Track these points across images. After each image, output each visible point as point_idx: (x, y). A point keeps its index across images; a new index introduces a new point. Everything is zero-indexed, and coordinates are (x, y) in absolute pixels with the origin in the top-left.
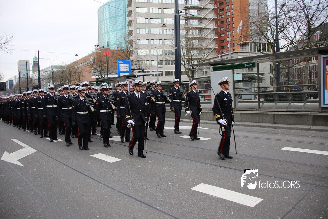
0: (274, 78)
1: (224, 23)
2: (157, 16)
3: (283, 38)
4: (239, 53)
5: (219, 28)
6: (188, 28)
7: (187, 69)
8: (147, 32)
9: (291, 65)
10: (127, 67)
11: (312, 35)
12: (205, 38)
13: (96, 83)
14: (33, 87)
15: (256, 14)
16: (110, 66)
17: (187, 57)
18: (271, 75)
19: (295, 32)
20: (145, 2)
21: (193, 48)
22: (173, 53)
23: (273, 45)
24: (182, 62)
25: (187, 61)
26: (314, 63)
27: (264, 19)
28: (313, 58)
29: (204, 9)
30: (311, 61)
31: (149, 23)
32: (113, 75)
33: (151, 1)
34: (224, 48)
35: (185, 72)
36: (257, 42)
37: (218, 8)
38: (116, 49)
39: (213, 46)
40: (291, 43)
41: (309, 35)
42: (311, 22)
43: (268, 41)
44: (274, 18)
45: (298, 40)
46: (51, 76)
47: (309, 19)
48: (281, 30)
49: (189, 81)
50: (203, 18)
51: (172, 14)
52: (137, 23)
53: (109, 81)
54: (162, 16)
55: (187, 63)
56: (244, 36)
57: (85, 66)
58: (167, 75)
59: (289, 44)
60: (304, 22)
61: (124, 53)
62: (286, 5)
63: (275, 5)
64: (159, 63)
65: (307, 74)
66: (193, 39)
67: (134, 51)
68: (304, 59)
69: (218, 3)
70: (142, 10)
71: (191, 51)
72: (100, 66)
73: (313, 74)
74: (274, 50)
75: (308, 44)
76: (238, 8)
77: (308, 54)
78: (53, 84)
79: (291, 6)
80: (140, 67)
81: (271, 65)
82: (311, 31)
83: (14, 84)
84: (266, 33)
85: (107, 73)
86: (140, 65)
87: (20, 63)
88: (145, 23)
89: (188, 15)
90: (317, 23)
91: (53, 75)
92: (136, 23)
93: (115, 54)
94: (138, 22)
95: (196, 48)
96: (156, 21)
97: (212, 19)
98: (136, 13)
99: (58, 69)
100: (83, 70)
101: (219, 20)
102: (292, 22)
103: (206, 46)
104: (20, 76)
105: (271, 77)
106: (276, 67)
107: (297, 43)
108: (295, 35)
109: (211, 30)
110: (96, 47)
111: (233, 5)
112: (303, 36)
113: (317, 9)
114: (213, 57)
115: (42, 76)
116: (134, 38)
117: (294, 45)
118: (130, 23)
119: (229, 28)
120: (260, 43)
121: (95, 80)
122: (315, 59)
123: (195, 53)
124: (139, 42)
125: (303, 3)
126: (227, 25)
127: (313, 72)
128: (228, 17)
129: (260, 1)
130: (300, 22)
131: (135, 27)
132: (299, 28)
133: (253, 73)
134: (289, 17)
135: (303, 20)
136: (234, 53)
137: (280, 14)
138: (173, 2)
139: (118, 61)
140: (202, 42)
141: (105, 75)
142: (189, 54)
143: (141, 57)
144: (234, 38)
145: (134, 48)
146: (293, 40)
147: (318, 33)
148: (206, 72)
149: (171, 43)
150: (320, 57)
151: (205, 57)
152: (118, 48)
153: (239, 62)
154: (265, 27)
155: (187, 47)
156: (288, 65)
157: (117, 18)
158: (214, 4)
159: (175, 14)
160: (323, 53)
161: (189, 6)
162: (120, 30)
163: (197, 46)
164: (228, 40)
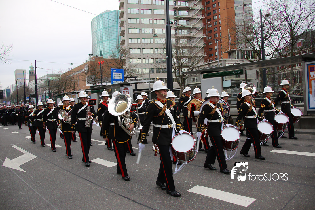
0: (260, 84)
1: (211, 32)
2: (148, 26)
3: (268, 46)
4: (226, 61)
5: (207, 37)
6: (178, 37)
7: (178, 76)
8: (139, 42)
9: (276, 70)
10: (120, 75)
11: (295, 42)
12: (194, 47)
13: (91, 90)
14: (30, 96)
15: (242, 24)
16: (103, 75)
17: (177, 65)
18: (257, 81)
19: (279, 40)
20: (137, 14)
21: (183, 56)
22: (164, 61)
23: (259, 52)
24: (173, 70)
25: (177, 69)
26: (298, 69)
27: (250, 28)
28: (296, 64)
29: (193, 19)
30: (295, 67)
31: (141, 33)
32: (106, 83)
34: (212, 56)
35: (175, 80)
36: (243, 49)
37: (206, 18)
38: (109, 58)
39: (202, 54)
40: (276, 50)
41: (292, 43)
42: (294, 31)
43: (254, 49)
44: (259, 27)
45: (282, 48)
46: (47, 84)
47: (292, 28)
48: (266, 38)
49: (179, 88)
50: (192, 27)
51: (163, 24)
54: (153, 27)
55: (177, 71)
56: (231, 45)
57: (80, 74)
59: (274, 51)
60: (287, 31)
61: (117, 62)
62: (270, 14)
63: (260, 15)
64: (150, 71)
65: (291, 79)
66: (183, 47)
67: (127, 60)
68: (288, 66)
69: (206, 14)
70: (134, 21)
71: (181, 60)
72: (94, 74)
73: (297, 79)
74: (260, 57)
75: (292, 51)
76: (225, 19)
77: (292, 62)
78: (49, 92)
79: (275, 16)
80: (133, 75)
81: (257, 71)
82: (294, 38)
83: (11, 92)
84: (252, 41)
85: (101, 81)
86: (132, 73)
87: (17, 72)
88: (136, 33)
89: (178, 26)
90: (300, 32)
91: (49, 83)
92: (128, 33)
93: (108, 63)
94: (130, 32)
95: (186, 57)
96: (148, 31)
97: (200, 29)
98: (128, 23)
99: (54, 78)
100: (78, 78)
101: (207, 30)
102: (276, 31)
103: (194, 55)
104: (17, 85)
105: (257, 83)
106: (262, 73)
107: (281, 50)
108: (280, 43)
109: (200, 39)
110: (90, 56)
111: (220, 16)
112: (287, 44)
113: (299, 19)
114: (203, 65)
115: (39, 84)
116: (126, 48)
117: (278, 52)
118: (122, 34)
119: (216, 37)
120: (246, 51)
121: (90, 88)
122: (299, 66)
123: (185, 61)
124: (131, 51)
125: (286, 12)
126: (214, 34)
127: (298, 78)
128: (216, 26)
129: (245, 12)
130: (284, 31)
131: (127, 36)
132: (283, 36)
133: (241, 79)
134: (273, 26)
135: (287, 28)
136: (222, 61)
137: (265, 24)
138: (163, 13)
139: (111, 69)
140: (191, 50)
141: (99, 83)
142: (179, 62)
143: (133, 66)
144: (221, 47)
145: (126, 57)
146: (277, 47)
147: (301, 40)
148: (196, 79)
149: (162, 52)
150: (304, 64)
151: (194, 65)
152: (111, 57)
153: (228, 70)
154: (251, 36)
155: (177, 55)
156: (274, 71)
157: (110, 28)
158: (202, 14)
159: (167, 25)
160: (307, 60)
161: (178, 17)
162: (112, 40)
163: (186, 54)
164: (216, 49)
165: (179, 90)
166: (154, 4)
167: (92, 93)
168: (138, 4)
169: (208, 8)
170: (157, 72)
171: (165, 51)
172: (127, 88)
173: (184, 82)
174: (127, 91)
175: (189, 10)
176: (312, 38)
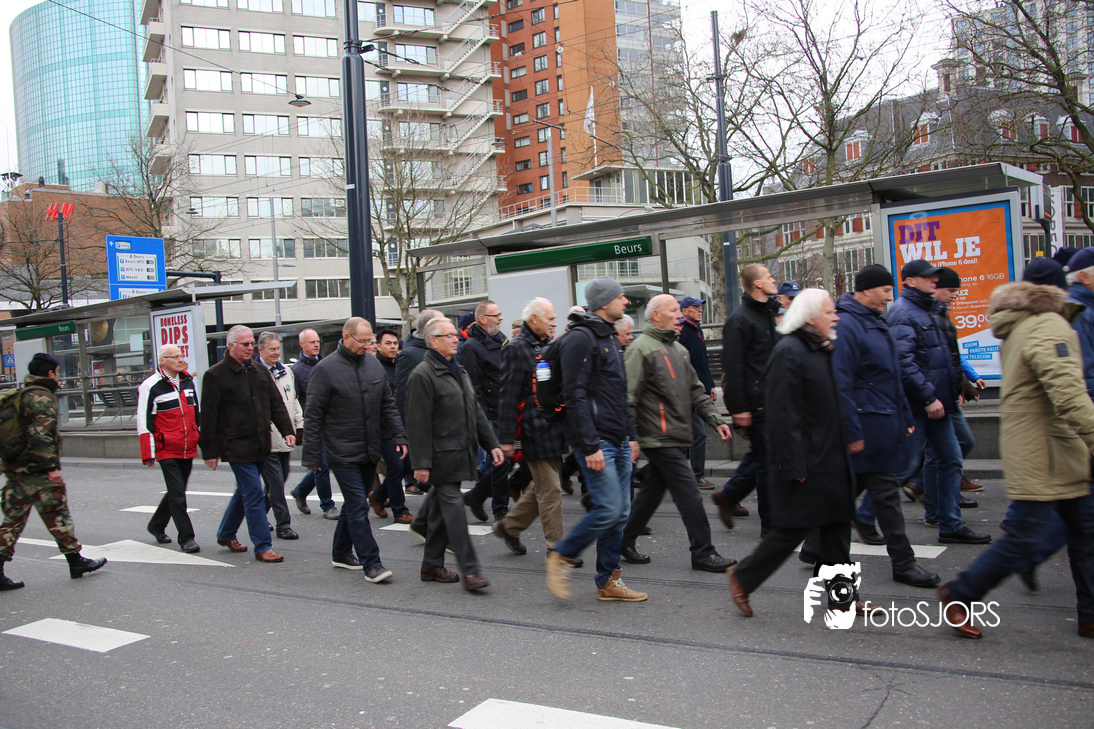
0: (714, 298)
1: (526, 98)
2: (267, 63)
3: (743, 152)
4: (584, 210)
5: (508, 115)
6: (391, 113)
7: (393, 271)
8: (230, 128)
9: (771, 248)
10: (149, 266)
11: (841, 141)
12: (458, 155)
13: (15, 327)
15: (643, 65)
16: (73, 260)
17: (391, 227)
18: (704, 287)
19: (781, 133)
20: (218, 8)
21: (414, 190)
22: (337, 208)
23: (707, 178)
24: (376, 246)
25: (390, 241)
26: (850, 244)
27: (674, 85)
28: (844, 224)
29: (453, 41)
30: (841, 234)
31: (236, 91)
32: (88, 298)
33: (242, 5)
34: (528, 191)
35: (382, 284)
36: (649, 166)
37: (503, 40)
38: (99, 190)
39: (488, 182)
40: (772, 170)
41: (830, 144)
42: (835, 97)
43: (688, 164)
44: (708, 80)
45: (793, 161)
47: (829, 88)
48: (733, 123)
49: (400, 316)
50: (447, 75)
51: (329, 58)
52: (185, 89)
53: (70, 320)
54: (288, 66)
55: (391, 250)
56: (604, 146)
58: (315, 296)
59: (762, 175)
60: (811, 97)
61: (133, 207)
62: (749, 33)
63: (711, 35)
64: (278, 249)
65: (827, 281)
66: (412, 155)
67: (177, 200)
68: (814, 230)
69: (504, 24)
70: (206, 39)
71: (407, 204)
72: (28, 261)
73: (847, 280)
74: (712, 195)
75: (829, 174)
76: (577, 41)
79: (766, 40)
80: (205, 265)
81: (701, 251)
82: (834, 129)
84: (682, 133)
85: (64, 288)
86: (201, 256)
88: (219, 90)
89: (391, 66)
92: (181, 88)
93: (96, 213)
95: (425, 192)
96: (264, 85)
97: (482, 82)
98: (183, 46)
102: (772, 97)
103: (462, 182)
106: (720, 258)
107: (790, 170)
108: (784, 143)
109: (477, 127)
110: (7, 181)
111: (558, 33)
112: (809, 146)
113: (853, 52)
114: (492, 225)
116: (174, 149)
117: (780, 176)
118: (157, 88)
120: (660, 173)
121: (9, 317)
122: (854, 231)
123: (421, 212)
124: (197, 166)
125: (806, 28)
126: (537, 106)
127: (850, 276)
128: (543, 75)
129: (655, 20)
130: (800, 97)
131: (177, 103)
132: (795, 116)
133: (640, 281)
134: (761, 78)
135: (809, 88)
136: (568, 210)
137: (728, 67)
138: (331, 13)
139: (110, 239)
140: (446, 167)
141: (52, 297)
142: (398, 212)
143: (205, 227)
144: (564, 153)
145: (174, 189)
146: (776, 159)
147: (860, 135)
148: (464, 281)
149: (326, 173)
150: (878, 217)
151: (458, 226)
152: (107, 188)
153: (588, 239)
154: (678, 113)
155: (389, 186)
156: (763, 250)
157: (99, 64)
158: (487, 22)
159: (346, 55)
160: (888, 202)
161: (393, 31)
162: (112, 114)
163: (427, 182)
164: (543, 163)
165: (400, 326)
167: (21, 337)
171: (339, 168)
172: (180, 315)
173: (421, 292)
174: (181, 327)
175: (438, 6)
176: (897, 127)
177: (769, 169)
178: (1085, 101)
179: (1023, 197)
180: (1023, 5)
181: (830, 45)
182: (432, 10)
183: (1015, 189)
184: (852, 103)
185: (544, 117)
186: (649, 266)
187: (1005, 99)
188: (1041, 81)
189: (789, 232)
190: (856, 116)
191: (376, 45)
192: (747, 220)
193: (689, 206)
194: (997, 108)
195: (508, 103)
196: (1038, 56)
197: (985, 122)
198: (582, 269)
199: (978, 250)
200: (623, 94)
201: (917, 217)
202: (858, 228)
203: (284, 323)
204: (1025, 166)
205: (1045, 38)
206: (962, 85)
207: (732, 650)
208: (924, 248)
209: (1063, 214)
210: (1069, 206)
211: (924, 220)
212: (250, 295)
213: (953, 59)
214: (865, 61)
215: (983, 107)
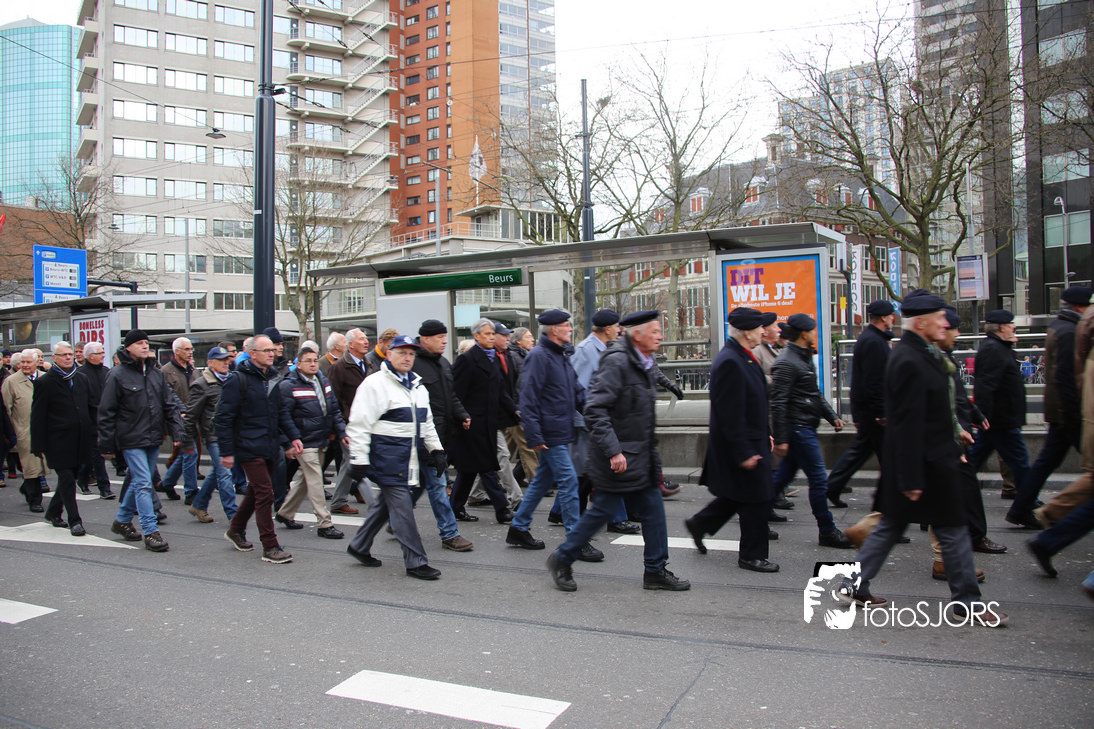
1: (419, 142)
2: (188, 99)
3: (604, 200)
4: (465, 242)
5: (403, 157)
6: (299, 149)
7: (294, 288)
8: (152, 154)
9: (625, 284)
10: (72, 275)
11: (686, 196)
12: (357, 188)
15: (522, 121)
16: (2, 269)
17: (293, 249)
19: (637, 186)
20: (148, 48)
21: (315, 218)
22: (245, 230)
23: (573, 220)
24: (278, 265)
25: (292, 262)
26: (692, 283)
27: (547, 139)
28: (687, 266)
29: (357, 89)
30: (685, 274)
31: (160, 122)
32: (14, 301)
33: (170, 46)
34: (417, 223)
35: (283, 299)
36: (523, 207)
37: (401, 91)
38: (30, 204)
39: (382, 214)
40: (628, 216)
41: (678, 198)
42: (682, 160)
43: (558, 208)
44: (576, 137)
45: (646, 210)
47: (678, 150)
48: (596, 175)
49: (298, 329)
50: (350, 119)
51: (245, 97)
52: (113, 118)
54: (208, 102)
55: (292, 269)
56: (485, 187)
58: (222, 308)
59: (619, 221)
60: (663, 157)
61: (60, 221)
62: (612, 100)
63: (581, 100)
64: (190, 264)
65: (672, 314)
66: (315, 186)
67: (101, 216)
68: (662, 269)
69: (402, 77)
70: (136, 74)
71: (309, 230)
73: (688, 314)
74: (576, 235)
75: (675, 222)
76: (465, 96)
79: (626, 106)
80: (124, 275)
81: (565, 283)
82: (681, 185)
84: (553, 181)
86: (121, 267)
88: (145, 120)
89: (300, 107)
92: (110, 117)
93: (25, 224)
95: (326, 220)
96: (185, 117)
97: (380, 126)
98: (113, 80)
102: (630, 154)
103: (359, 212)
106: (581, 290)
108: (639, 190)
109: (376, 163)
111: (449, 88)
112: (661, 198)
113: (698, 123)
114: (384, 252)
116: (100, 170)
117: (635, 222)
118: (88, 115)
120: (533, 214)
122: (695, 272)
123: (321, 236)
124: (120, 186)
125: (661, 99)
126: (428, 150)
127: (691, 310)
128: (434, 123)
129: (534, 83)
130: (654, 156)
131: (105, 126)
132: (649, 172)
133: (513, 306)
134: (621, 138)
135: (662, 150)
136: (451, 242)
137: (595, 127)
138: (250, 58)
139: (36, 249)
140: (345, 199)
142: (300, 236)
143: (123, 243)
144: (450, 192)
145: (99, 206)
146: (631, 208)
147: (702, 192)
148: (357, 300)
149: (238, 197)
150: (714, 261)
151: (353, 251)
152: (37, 203)
153: (469, 268)
154: (550, 163)
155: (293, 212)
156: (618, 285)
157: (36, 91)
158: (387, 75)
159: (259, 96)
160: (723, 249)
161: (304, 77)
162: (45, 136)
163: (328, 211)
164: (431, 199)
165: (297, 339)
166: (215, 22)
168: (158, 12)
169: (411, 58)
170: (218, 269)
171: (249, 195)
172: (98, 320)
173: (317, 308)
174: (98, 331)
175: (345, 58)
176: (733, 187)
177: (625, 216)
178: (879, 177)
179: (831, 252)
180: (833, 97)
181: (680, 115)
182: (340, 61)
183: (823, 245)
184: (697, 164)
185: (434, 160)
186: (520, 293)
187: (819, 171)
188: (846, 158)
189: (641, 270)
190: (700, 175)
191: (287, 89)
192: (606, 258)
193: (557, 244)
194: (813, 177)
195: (403, 146)
196: (844, 138)
197: (803, 188)
198: (461, 294)
199: (794, 294)
200: (503, 144)
201: (747, 263)
202: (698, 270)
203: (193, 331)
204: (834, 228)
205: (849, 125)
206: (785, 157)
207: (577, 629)
208: (750, 290)
209: (862, 268)
210: (866, 261)
211: (753, 266)
212: (164, 304)
213: (779, 135)
214: (707, 130)
215: (802, 175)
